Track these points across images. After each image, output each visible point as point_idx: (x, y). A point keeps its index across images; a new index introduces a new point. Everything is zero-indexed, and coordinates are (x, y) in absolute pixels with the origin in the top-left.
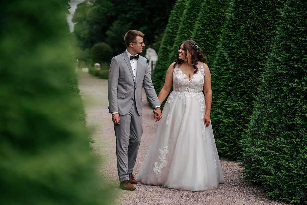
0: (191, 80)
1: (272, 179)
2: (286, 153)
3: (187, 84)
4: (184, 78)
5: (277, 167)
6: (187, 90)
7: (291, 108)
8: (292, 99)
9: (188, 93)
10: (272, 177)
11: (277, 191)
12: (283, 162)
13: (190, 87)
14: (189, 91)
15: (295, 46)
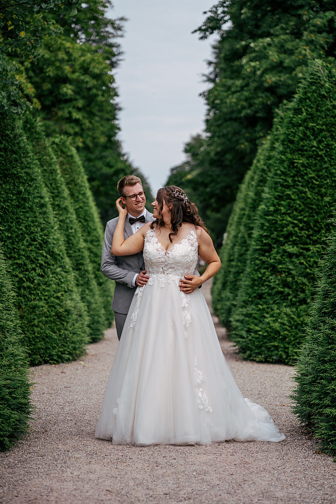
0: (168, 254)
1: (244, 342)
2: (256, 319)
3: (160, 260)
4: (158, 250)
5: (249, 331)
6: (161, 270)
7: (261, 278)
8: (263, 271)
9: (163, 275)
10: (244, 340)
11: (248, 352)
12: (252, 326)
13: (166, 266)
14: (165, 273)
15: (267, 224)
